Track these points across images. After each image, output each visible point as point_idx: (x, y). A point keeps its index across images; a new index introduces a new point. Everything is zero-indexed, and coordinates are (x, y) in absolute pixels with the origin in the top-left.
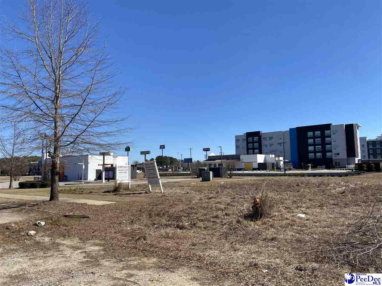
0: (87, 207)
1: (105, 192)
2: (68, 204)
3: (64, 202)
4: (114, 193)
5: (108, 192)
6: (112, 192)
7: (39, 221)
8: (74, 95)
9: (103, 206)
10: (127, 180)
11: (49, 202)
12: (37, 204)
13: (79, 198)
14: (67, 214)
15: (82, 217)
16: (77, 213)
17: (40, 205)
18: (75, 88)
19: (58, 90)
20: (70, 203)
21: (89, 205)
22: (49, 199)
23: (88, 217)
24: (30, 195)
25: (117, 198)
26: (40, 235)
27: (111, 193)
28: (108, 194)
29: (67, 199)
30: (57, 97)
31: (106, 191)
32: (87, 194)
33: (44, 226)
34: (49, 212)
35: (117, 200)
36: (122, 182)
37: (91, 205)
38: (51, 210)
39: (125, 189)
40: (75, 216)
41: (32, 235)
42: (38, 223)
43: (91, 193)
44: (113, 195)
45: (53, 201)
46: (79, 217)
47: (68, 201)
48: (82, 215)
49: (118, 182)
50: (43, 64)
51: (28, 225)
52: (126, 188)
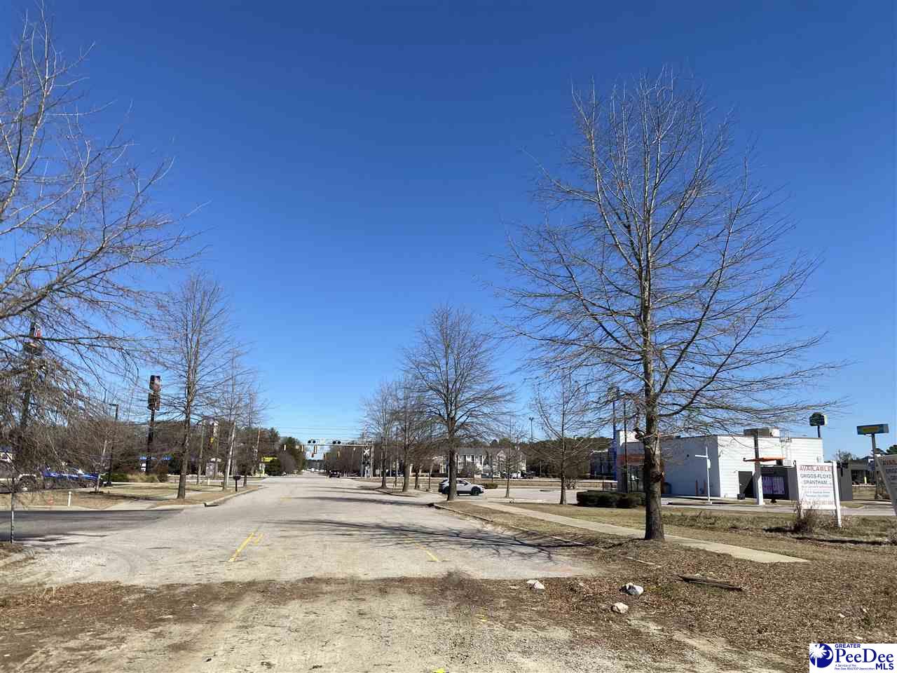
0: (732, 564)
1: (770, 530)
2: (686, 551)
3: (676, 546)
4: (796, 536)
5: (778, 530)
6: (789, 531)
7: (631, 584)
8: (681, 299)
9: (774, 566)
10: (830, 503)
11: (646, 541)
12: (620, 545)
13: (708, 540)
14: (688, 575)
15: (725, 589)
16: (711, 575)
17: (627, 547)
18: (683, 283)
19: (647, 293)
20: (689, 549)
21: (737, 560)
22: (644, 537)
23: (740, 590)
24: (600, 522)
25: (809, 549)
26: (638, 615)
27: (789, 534)
28: (780, 535)
29: (682, 538)
30: (645, 309)
31: (773, 526)
32: (725, 530)
33: (643, 597)
34: (647, 565)
35: (810, 554)
36: (815, 507)
37: (741, 560)
38: (651, 561)
39: (827, 528)
40: (707, 581)
41: (621, 612)
42: (630, 587)
43: (734, 528)
44: (795, 540)
45: (652, 540)
46: (717, 586)
47: (684, 544)
48: (724, 583)
49: (805, 506)
50: (614, 243)
51: (610, 589)
52: (829, 524)
